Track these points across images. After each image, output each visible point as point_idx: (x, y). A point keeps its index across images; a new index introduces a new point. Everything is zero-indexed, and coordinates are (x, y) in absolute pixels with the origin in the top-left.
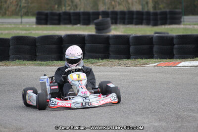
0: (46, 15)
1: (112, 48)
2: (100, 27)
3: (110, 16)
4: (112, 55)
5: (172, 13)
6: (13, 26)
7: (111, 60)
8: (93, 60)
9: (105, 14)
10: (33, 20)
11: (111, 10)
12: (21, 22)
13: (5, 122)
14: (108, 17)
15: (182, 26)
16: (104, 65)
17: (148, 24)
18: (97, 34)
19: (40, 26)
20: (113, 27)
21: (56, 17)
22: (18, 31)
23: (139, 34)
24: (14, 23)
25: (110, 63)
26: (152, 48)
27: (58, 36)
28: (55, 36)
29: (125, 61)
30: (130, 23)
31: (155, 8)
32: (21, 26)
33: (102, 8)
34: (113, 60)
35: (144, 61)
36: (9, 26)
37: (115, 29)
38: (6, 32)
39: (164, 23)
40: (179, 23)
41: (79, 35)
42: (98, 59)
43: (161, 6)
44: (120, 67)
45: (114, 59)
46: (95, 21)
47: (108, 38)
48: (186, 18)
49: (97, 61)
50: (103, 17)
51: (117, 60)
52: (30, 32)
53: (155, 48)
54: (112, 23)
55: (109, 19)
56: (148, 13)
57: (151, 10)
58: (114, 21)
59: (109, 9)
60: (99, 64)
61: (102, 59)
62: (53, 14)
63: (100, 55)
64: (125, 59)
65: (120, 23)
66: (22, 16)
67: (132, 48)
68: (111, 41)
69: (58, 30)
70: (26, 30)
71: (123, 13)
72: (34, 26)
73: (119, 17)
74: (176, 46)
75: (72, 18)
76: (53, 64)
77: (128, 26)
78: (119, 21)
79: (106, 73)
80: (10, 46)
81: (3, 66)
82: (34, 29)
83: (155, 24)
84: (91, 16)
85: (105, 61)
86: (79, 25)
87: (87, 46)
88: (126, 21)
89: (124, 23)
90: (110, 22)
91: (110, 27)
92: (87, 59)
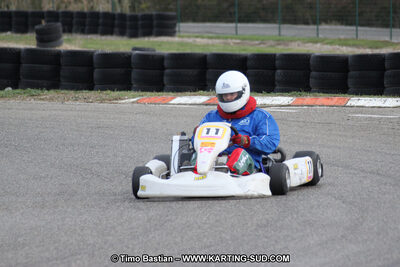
1: (65, 71)
2: (45, 37)
3: (61, 19)
4: (64, 82)
5: (161, 17)
7: (62, 92)
8: (33, 91)
9: (53, 16)
11: (62, 9)
14: (57, 21)
15: (176, 39)
16: (51, 99)
17: (122, 34)
18: (40, 48)
20: (65, 37)
23: (109, 50)
25: (61, 95)
26: (128, 74)
29: (86, 93)
30: (94, 31)
31: (133, 7)
33: (47, 6)
34: (66, 92)
35: (116, 94)
37: (69, 41)
39: (148, 34)
40: (172, 33)
41: (11, 49)
42: (42, 89)
43: (143, 6)
44: (77, 103)
45: (67, 89)
46: (37, 27)
47: (59, 54)
48: (183, 27)
49: (39, 91)
50: (48, 21)
51: (72, 92)
53: (135, 74)
54: (64, 31)
55: (59, 24)
56: (122, 16)
57: (127, 11)
58: (66, 28)
59: (58, 8)
60: (42, 97)
63: (45, 82)
64: (85, 89)
65: (76, 32)
67: (96, 74)
68: (63, 61)
71: (82, 15)
73: (75, 20)
74: (167, 71)
77: (89, 36)
78: (74, 28)
79: (54, 112)
83: (134, 35)
84: (30, 19)
85: (52, 93)
86: (9, 33)
87: (24, 67)
88: (87, 28)
89: (83, 32)
90: (61, 29)
91: (60, 37)
92: (24, 88)
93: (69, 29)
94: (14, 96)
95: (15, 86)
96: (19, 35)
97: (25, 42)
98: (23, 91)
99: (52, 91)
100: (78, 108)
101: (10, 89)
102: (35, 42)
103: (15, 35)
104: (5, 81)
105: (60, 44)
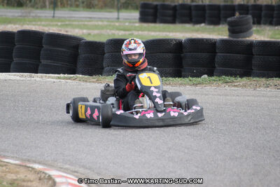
0: (156, 7)
1: (256, 60)
2: (236, 29)
3: (250, 12)
4: (255, 70)
6: (106, 23)
7: (254, 79)
8: (227, 78)
9: (244, 9)
10: (136, 15)
11: (251, 3)
12: (118, 18)
13: (98, 165)
14: (247, 14)
16: (244, 86)
18: (232, 39)
19: (145, 25)
20: (255, 28)
21: (170, 12)
22: (113, 32)
24: (108, 20)
25: (253, 82)
27: (175, 40)
28: (172, 40)
29: (276, 81)
32: (117, 24)
34: (258, 79)
36: (100, 23)
37: (258, 32)
38: (96, 32)
41: (207, 40)
42: (235, 77)
44: (268, 89)
45: (258, 76)
46: (229, 19)
47: (251, 45)
49: (233, 79)
50: (240, 14)
51: (263, 79)
52: (130, 32)
54: (254, 23)
55: (250, 16)
58: (256, 19)
59: (248, 2)
60: (236, 84)
61: (242, 76)
62: (164, 7)
63: (238, 70)
64: (276, 77)
65: (265, 24)
66: (119, 9)
68: (254, 51)
69: (172, 32)
70: (125, 30)
71: (270, 8)
72: (137, 25)
73: (263, 13)
75: (194, 13)
76: (168, 82)
77: (276, 28)
78: (263, 19)
79: (247, 98)
80: (104, 54)
81: (93, 82)
82: (136, 29)
84: (222, 12)
85: (245, 80)
86: (203, 25)
87: (219, 56)
88: (275, 19)
89: (271, 23)
90: (251, 21)
91: (251, 28)
92: (219, 76)
93: (258, 21)
94: (210, 83)
95: (211, 74)
96: (212, 27)
97: (218, 33)
98: (218, 78)
99: (244, 79)
100: (269, 94)
101: (206, 76)
102: (227, 33)
103: (208, 27)
104: (201, 69)
105: (250, 35)
